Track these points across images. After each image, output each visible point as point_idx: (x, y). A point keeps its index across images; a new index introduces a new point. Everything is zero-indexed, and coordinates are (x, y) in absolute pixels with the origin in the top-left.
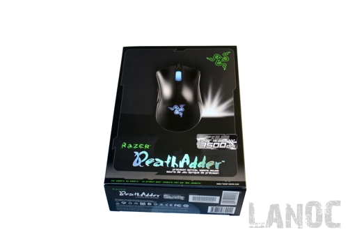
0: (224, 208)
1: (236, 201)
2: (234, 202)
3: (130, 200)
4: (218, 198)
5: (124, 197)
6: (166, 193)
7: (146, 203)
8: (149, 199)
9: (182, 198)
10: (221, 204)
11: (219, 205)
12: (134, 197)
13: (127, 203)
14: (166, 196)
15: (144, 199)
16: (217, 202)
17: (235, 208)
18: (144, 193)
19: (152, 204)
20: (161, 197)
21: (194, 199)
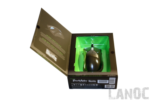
0: (111, 85)
1: (115, 82)
2: (114, 82)
3: (76, 83)
4: (108, 81)
5: (75, 82)
6: (90, 79)
7: (83, 84)
8: (84, 82)
9: (95, 81)
10: (109, 83)
11: (108, 84)
12: (78, 82)
13: (76, 84)
14: (90, 81)
15: (82, 83)
16: (108, 83)
17: (114, 85)
18: (81, 80)
19: (85, 84)
20: (88, 81)
21: (99, 81)
